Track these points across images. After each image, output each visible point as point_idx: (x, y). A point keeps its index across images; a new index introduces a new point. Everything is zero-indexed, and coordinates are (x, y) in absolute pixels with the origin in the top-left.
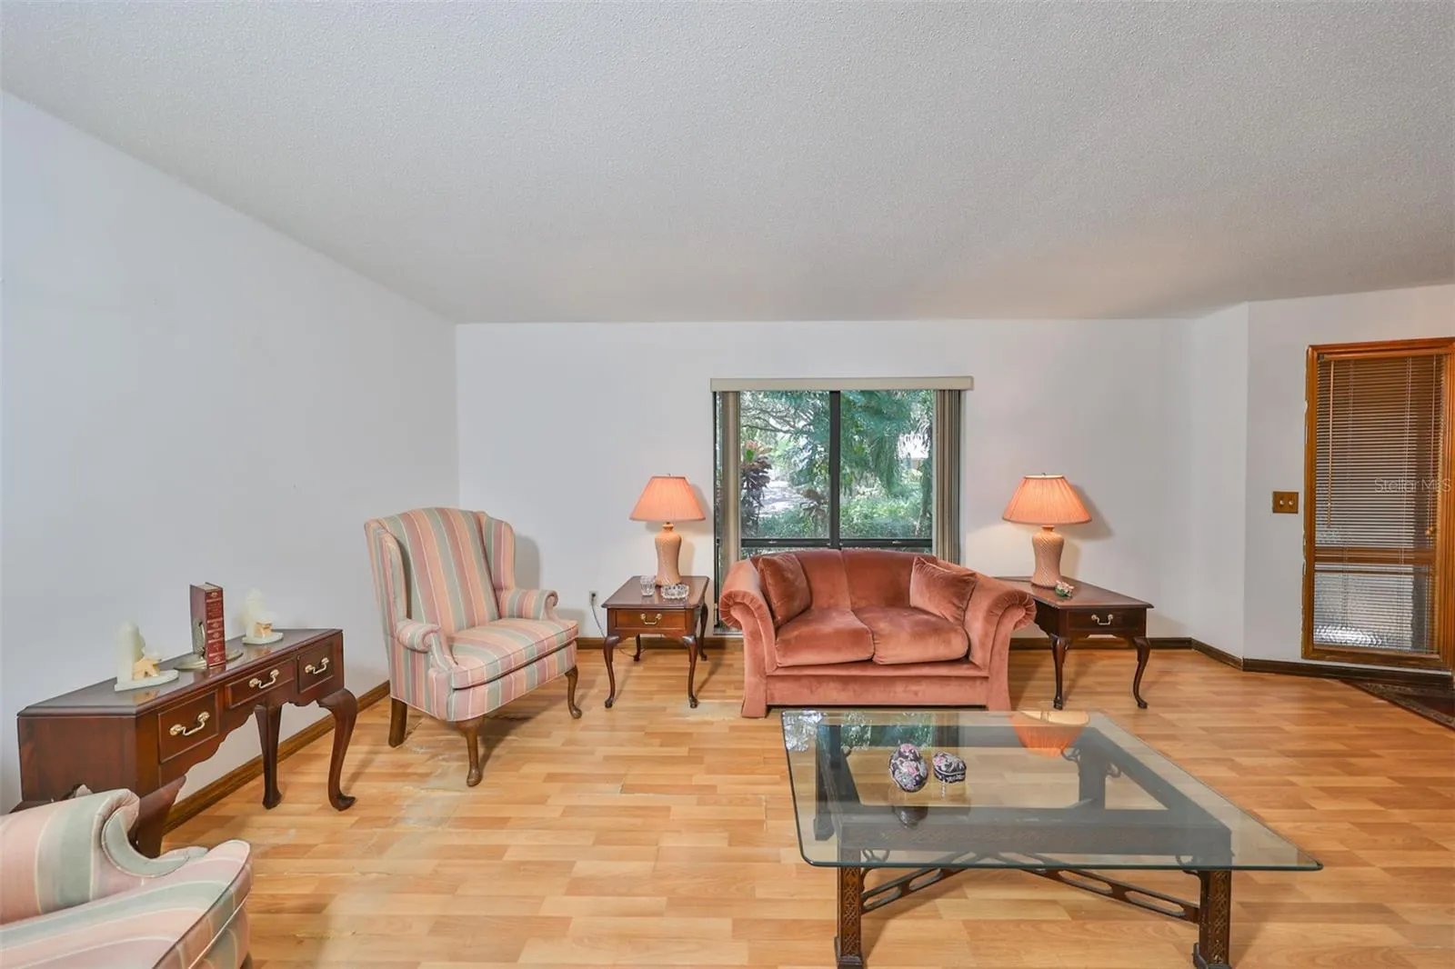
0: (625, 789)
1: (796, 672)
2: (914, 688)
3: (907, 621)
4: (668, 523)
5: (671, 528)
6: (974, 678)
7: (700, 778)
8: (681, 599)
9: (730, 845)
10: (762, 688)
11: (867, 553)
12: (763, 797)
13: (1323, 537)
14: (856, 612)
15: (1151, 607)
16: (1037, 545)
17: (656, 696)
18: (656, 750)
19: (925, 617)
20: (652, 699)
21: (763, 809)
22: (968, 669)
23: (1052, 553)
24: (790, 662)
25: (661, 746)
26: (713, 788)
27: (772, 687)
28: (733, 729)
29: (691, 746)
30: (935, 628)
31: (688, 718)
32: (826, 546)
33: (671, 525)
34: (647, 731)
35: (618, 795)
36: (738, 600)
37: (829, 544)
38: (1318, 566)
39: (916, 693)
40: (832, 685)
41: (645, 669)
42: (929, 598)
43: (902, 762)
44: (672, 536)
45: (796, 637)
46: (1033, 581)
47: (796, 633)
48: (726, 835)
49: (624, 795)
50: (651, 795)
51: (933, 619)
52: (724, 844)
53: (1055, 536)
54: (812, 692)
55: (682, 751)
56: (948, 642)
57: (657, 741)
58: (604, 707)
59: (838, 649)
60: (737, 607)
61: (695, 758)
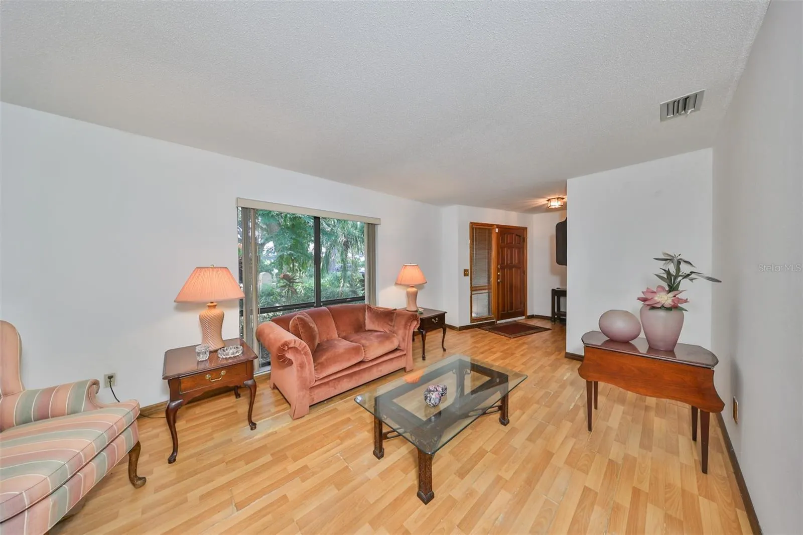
0: (239, 507)
1: (326, 380)
2: (380, 368)
3: (372, 337)
4: (212, 302)
5: (215, 306)
6: (401, 356)
7: (292, 467)
8: (235, 357)
9: (339, 490)
10: (307, 396)
11: (341, 306)
12: (338, 455)
13: (475, 284)
14: (345, 338)
15: (446, 313)
16: (408, 294)
17: (215, 435)
18: (243, 468)
19: (379, 333)
20: (213, 438)
21: (343, 460)
22: (399, 353)
23: (413, 297)
24: (324, 375)
25: (247, 464)
26: (305, 467)
27: (312, 394)
28: (291, 429)
29: (272, 452)
30: (386, 337)
31: (255, 438)
32: (313, 306)
33: (215, 304)
34: (227, 460)
35: (236, 513)
36: (291, 345)
37: (315, 305)
38: (473, 293)
39: (381, 371)
40: (345, 380)
41: (187, 421)
42: (378, 325)
43: (433, 394)
44: (216, 312)
45: (326, 360)
46: (407, 309)
47: (324, 357)
48: (333, 486)
49: (240, 511)
50: (264, 497)
51: (382, 333)
52: (336, 491)
53: (414, 289)
54: (335, 388)
55: (267, 458)
56: (392, 342)
57: (242, 462)
58: (168, 464)
59: (349, 360)
60: (290, 351)
61: (279, 457)
